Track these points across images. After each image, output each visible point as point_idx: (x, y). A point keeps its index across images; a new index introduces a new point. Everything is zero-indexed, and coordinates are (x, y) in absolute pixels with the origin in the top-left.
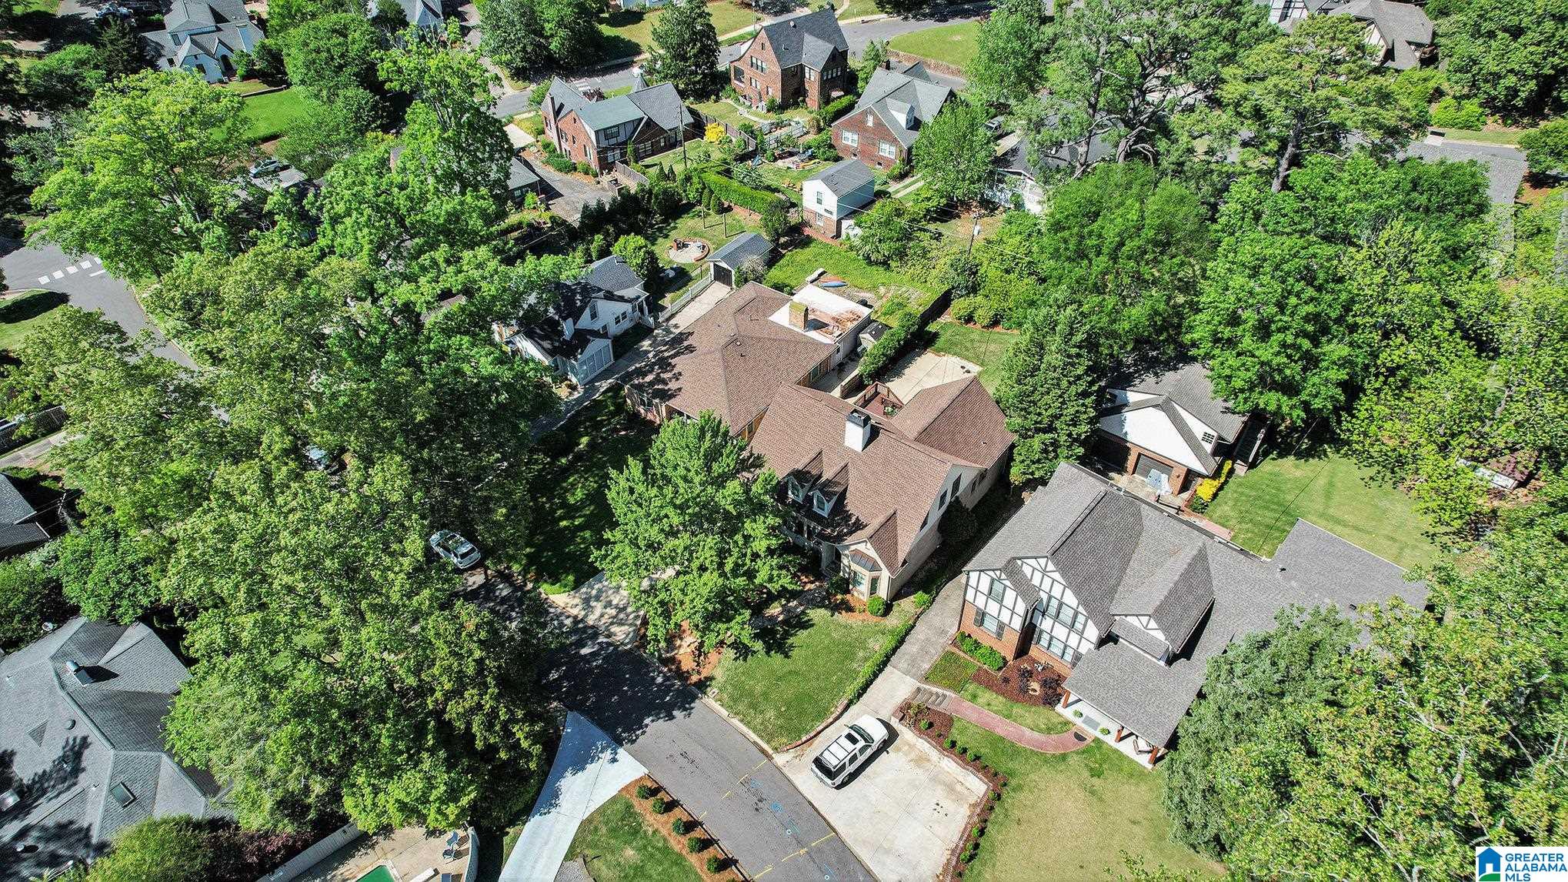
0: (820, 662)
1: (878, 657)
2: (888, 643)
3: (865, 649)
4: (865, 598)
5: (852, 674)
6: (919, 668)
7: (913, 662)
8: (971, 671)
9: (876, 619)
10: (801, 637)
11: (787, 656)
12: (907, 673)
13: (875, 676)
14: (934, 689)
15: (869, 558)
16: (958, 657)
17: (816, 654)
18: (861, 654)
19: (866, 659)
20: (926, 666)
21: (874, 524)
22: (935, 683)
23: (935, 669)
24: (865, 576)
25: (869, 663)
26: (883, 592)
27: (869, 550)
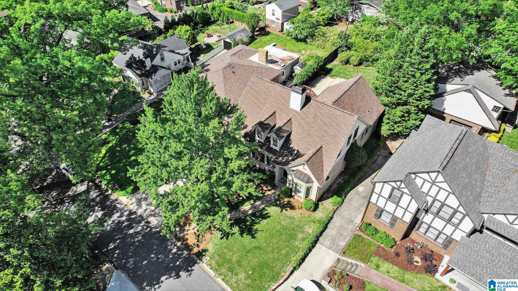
0: (275, 241)
1: (312, 238)
2: (316, 228)
3: (303, 232)
4: (302, 200)
5: (295, 250)
6: (338, 245)
7: (333, 241)
8: (373, 248)
9: (308, 213)
10: (262, 225)
11: (253, 237)
12: (330, 248)
13: (310, 250)
14: (350, 261)
15: (306, 175)
16: (363, 239)
17: (272, 236)
18: (300, 236)
19: (303, 239)
20: (343, 244)
21: (309, 154)
22: (349, 257)
23: (349, 246)
24: (303, 187)
25: (306, 242)
26: (313, 196)
27: (306, 170)
